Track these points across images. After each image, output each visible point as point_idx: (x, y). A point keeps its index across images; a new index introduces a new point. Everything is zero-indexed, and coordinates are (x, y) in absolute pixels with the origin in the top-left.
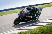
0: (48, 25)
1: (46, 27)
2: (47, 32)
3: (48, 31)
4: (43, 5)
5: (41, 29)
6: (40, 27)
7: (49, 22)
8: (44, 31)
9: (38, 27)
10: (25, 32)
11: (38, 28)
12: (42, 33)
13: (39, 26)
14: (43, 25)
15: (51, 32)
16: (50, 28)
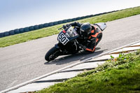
0: (78, 79)
1: (74, 83)
5: (62, 88)
6: (58, 85)
9: (53, 84)
11: (52, 87)
13: (57, 83)
14: (66, 79)
16: (84, 85)
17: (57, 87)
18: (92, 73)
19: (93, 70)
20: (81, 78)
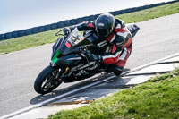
0: (149, 85)
1: (144, 91)
2: (147, 108)
3: (151, 104)
4: (133, 13)
5: (128, 97)
6: (123, 93)
7: (154, 74)
8: (137, 107)
10: (73, 112)
12: (132, 111)
15: (163, 106)
16: (157, 93)
17: (122, 96)
18: (166, 77)
19: (168, 74)
20: (153, 84)
